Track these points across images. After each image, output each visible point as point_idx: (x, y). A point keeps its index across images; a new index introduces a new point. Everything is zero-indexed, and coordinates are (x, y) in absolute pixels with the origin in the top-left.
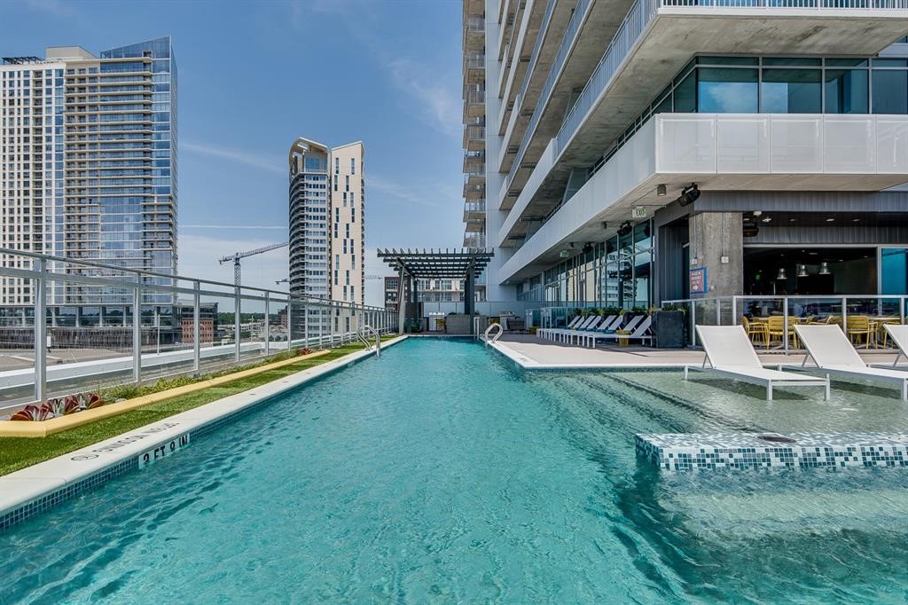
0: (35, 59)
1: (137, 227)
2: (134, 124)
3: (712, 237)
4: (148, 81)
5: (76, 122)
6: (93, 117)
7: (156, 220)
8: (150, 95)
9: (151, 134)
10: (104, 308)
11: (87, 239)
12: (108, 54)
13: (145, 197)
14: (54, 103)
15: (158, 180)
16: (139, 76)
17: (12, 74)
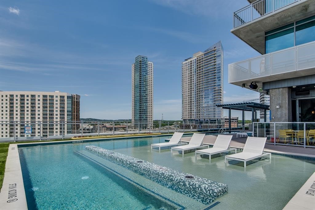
0: (190, 58)
1: (212, 97)
2: (211, 68)
3: (273, 98)
4: (215, 55)
5: (199, 71)
6: (202, 69)
7: (217, 94)
8: (216, 59)
9: (216, 70)
10: (205, 119)
11: (201, 101)
12: (206, 51)
13: (214, 88)
14: (194, 67)
15: (217, 82)
16: (213, 55)
17: (186, 63)
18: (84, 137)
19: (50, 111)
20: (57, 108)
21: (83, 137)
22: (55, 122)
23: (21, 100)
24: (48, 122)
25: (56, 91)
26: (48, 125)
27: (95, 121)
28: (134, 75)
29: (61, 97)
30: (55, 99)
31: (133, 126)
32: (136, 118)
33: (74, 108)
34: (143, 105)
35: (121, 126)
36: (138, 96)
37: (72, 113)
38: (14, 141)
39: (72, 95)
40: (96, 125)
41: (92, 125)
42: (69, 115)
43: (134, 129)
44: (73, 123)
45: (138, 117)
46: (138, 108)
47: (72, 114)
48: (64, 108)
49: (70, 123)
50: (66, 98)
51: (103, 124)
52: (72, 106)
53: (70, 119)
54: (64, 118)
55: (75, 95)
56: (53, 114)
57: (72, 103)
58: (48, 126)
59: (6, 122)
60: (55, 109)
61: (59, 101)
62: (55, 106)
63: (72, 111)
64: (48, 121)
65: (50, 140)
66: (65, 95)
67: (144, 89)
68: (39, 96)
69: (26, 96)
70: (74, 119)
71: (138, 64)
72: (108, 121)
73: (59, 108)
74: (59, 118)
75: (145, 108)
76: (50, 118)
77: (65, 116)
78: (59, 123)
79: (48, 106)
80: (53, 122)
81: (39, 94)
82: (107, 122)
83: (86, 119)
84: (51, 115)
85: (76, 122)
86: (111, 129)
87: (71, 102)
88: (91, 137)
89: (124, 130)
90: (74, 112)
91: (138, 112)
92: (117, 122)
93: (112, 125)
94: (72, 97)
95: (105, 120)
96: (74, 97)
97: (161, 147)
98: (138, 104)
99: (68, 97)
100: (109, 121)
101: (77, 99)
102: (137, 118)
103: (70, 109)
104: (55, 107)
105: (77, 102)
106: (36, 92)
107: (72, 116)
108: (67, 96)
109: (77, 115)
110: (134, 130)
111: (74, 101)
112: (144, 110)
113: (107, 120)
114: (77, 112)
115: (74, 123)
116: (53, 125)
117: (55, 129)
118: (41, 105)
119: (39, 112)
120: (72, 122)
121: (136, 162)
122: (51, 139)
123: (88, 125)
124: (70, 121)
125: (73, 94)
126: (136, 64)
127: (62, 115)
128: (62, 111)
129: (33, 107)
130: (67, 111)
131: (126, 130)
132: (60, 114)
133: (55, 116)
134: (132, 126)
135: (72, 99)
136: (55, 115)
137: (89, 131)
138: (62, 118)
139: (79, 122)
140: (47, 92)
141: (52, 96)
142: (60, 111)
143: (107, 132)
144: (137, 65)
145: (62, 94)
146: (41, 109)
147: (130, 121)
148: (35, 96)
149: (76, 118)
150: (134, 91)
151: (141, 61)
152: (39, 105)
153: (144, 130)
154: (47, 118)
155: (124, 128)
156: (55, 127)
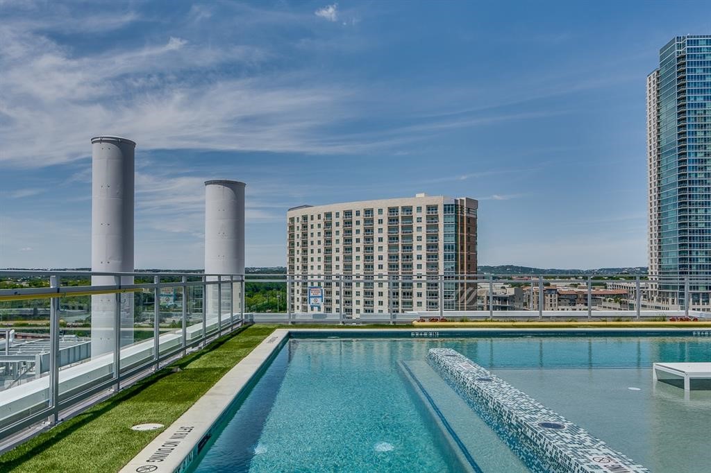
18: (446, 321)
19: (404, 247)
20: (419, 238)
21: (444, 320)
22: (415, 278)
23: (346, 223)
24: (400, 277)
25: (418, 195)
26: (400, 284)
27: (524, 273)
28: (654, 111)
29: (429, 208)
30: (415, 214)
31: (654, 289)
32: (664, 263)
33: (462, 237)
34: (693, 213)
35: (610, 291)
36: (673, 185)
37: (457, 250)
38: (288, 322)
39: (456, 201)
40: (527, 285)
41: (513, 285)
42: (449, 256)
43: (659, 300)
44: (460, 281)
45: (674, 260)
46: (673, 225)
47: (457, 255)
48: (436, 237)
49: (451, 281)
50: (440, 212)
51: (548, 284)
52: (456, 231)
53: (452, 268)
54: (436, 266)
55: (464, 199)
56: (411, 257)
57: (456, 222)
58: (400, 289)
59: (319, 276)
60: (415, 243)
61: (424, 219)
62: (415, 234)
63: (456, 244)
64: (400, 274)
65: (361, 325)
66: (439, 201)
67: (700, 156)
68: (380, 211)
69: (355, 213)
70: (462, 268)
71: (673, 69)
72: (564, 275)
73: (424, 238)
74: (424, 266)
75: (701, 226)
76: (404, 266)
77: (439, 261)
78: (424, 278)
79: (400, 234)
80: (411, 278)
81: (381, 205)
82: (560, 278)
83: (498, 267)
84: (408, 257)
85: (469, 278)
86: (573, 300)
87: (453, 219)
88: (467, 321)
89: (621, 303)
90: (462, 248)
91: (673, 240)
92: (598, 278)
93: (576, 286)
94: (456, 206)
95: (553, 271)
96: (462, 207)
97: (691, 380)
98: (673, 213)
99: (447, 208)
100: (567, 272)
101: (468, 210)
102: (670, 263)
103: (452, 241)
104: (415, 238)
105: (469, 219)
106: (375, 201)
107: (457, 259)
108: (445, 205)
109: (469, 258)
110: (660, 304)
111: (462, 218)
112: (702, 231)
113: (562, 272)
114: (468, 248)
115: (462, 281)
116: (411, 284)
117: (415, 294)
118: (385, 235)
119: (382, 250)
120: (457, 278)
121: (536, 424)
122: (363, 323)
123: (502, 285)
124: (451, 275)
125: (458, 199)
126: (662, 73)
127: (432, 256)
128: (432, 247)
129: (369, 240)
130: (445, 247)
131: (625, 303)
132: (428, 256)
133: (415, 262)
134: (650, 289)
135: (456, 212)
136: (415, 257)
137: (504, 302)
138: (433, 266)
139: (476, 278)
140: (397, 200)
141: (408, 209)
142: (428, 247)
143: (560, 307)
144: (665, 75)
145: (432, 201)
146: (385, 244)
147: (642, 274)
148: (372, 210)
149: (469, 266)
150: (654, 168)
151: (684, 57)
152: (381, 232)
153: (701, 306)
154: (398, 266)
155: (619, 298)
156: (416, 290)
